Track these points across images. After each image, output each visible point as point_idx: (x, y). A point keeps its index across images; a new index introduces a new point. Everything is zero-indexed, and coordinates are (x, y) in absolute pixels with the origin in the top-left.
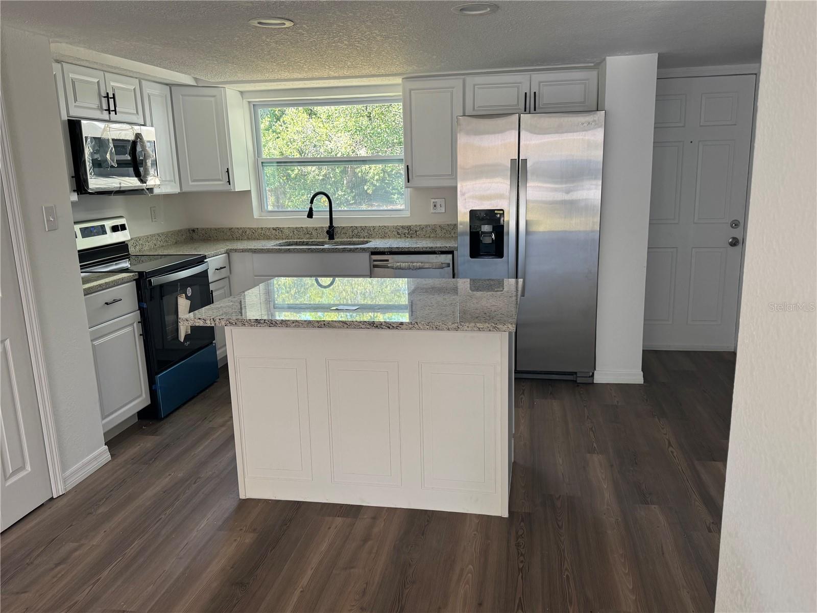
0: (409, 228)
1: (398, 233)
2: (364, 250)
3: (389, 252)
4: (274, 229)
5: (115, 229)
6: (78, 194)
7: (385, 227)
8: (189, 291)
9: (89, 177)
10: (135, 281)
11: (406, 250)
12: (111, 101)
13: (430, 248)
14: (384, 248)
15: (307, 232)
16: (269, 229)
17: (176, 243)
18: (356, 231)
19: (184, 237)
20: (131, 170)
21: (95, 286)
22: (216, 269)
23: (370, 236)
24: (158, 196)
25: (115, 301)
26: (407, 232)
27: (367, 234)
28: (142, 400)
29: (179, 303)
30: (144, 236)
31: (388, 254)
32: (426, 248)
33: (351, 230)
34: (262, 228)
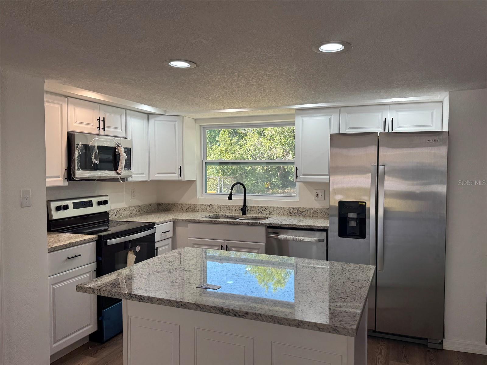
0: (298, 209)
1: (290, 213)
2: (262, 225)
3: (280, 227)
4: (208, 206)
5: (100, 203)
6: (68, 181)
7: (281, 207)
8: (138, 249)
9: (76, 170)
10: (95, 242)
11: (292, 226)
12: (102, 123)
13: (309, 226)
14: (276, 224)
15: (229, 208)
16: (205, 205)
17: (147, 212)
18: (261, 210)
19: (153, 208)
20: (111, 165)
21: (61, 246)
22: (162, 232)
23: (270, 213)
24: (131, 182)
25: (76, 256)
26: (296, 212)
27: (268, 212)
28: (91, 328)
29: (128, 257)
30: (123, 208)
31: (279, 229)
32: (307, 226)
33: (258, 209)
34: (201, 205)
